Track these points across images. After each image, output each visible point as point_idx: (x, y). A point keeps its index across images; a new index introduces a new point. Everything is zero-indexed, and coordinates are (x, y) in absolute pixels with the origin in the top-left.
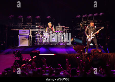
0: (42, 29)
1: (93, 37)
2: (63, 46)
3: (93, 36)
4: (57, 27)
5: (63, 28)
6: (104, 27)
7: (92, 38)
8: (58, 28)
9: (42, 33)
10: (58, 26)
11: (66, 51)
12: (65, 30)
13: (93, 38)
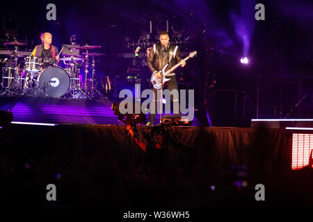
0: (21, 49)
1: (168, 80)
2: (82, 100)
3: (167, 77)
4: (67, 47)
5: (82, 52)
6: (195, 53)
7: (165, 80)
8: (70, 49)
9: (22, 63)
10: (70, 44)
11: (91, 117)
12: (90, 57)
13: (166, 82)
